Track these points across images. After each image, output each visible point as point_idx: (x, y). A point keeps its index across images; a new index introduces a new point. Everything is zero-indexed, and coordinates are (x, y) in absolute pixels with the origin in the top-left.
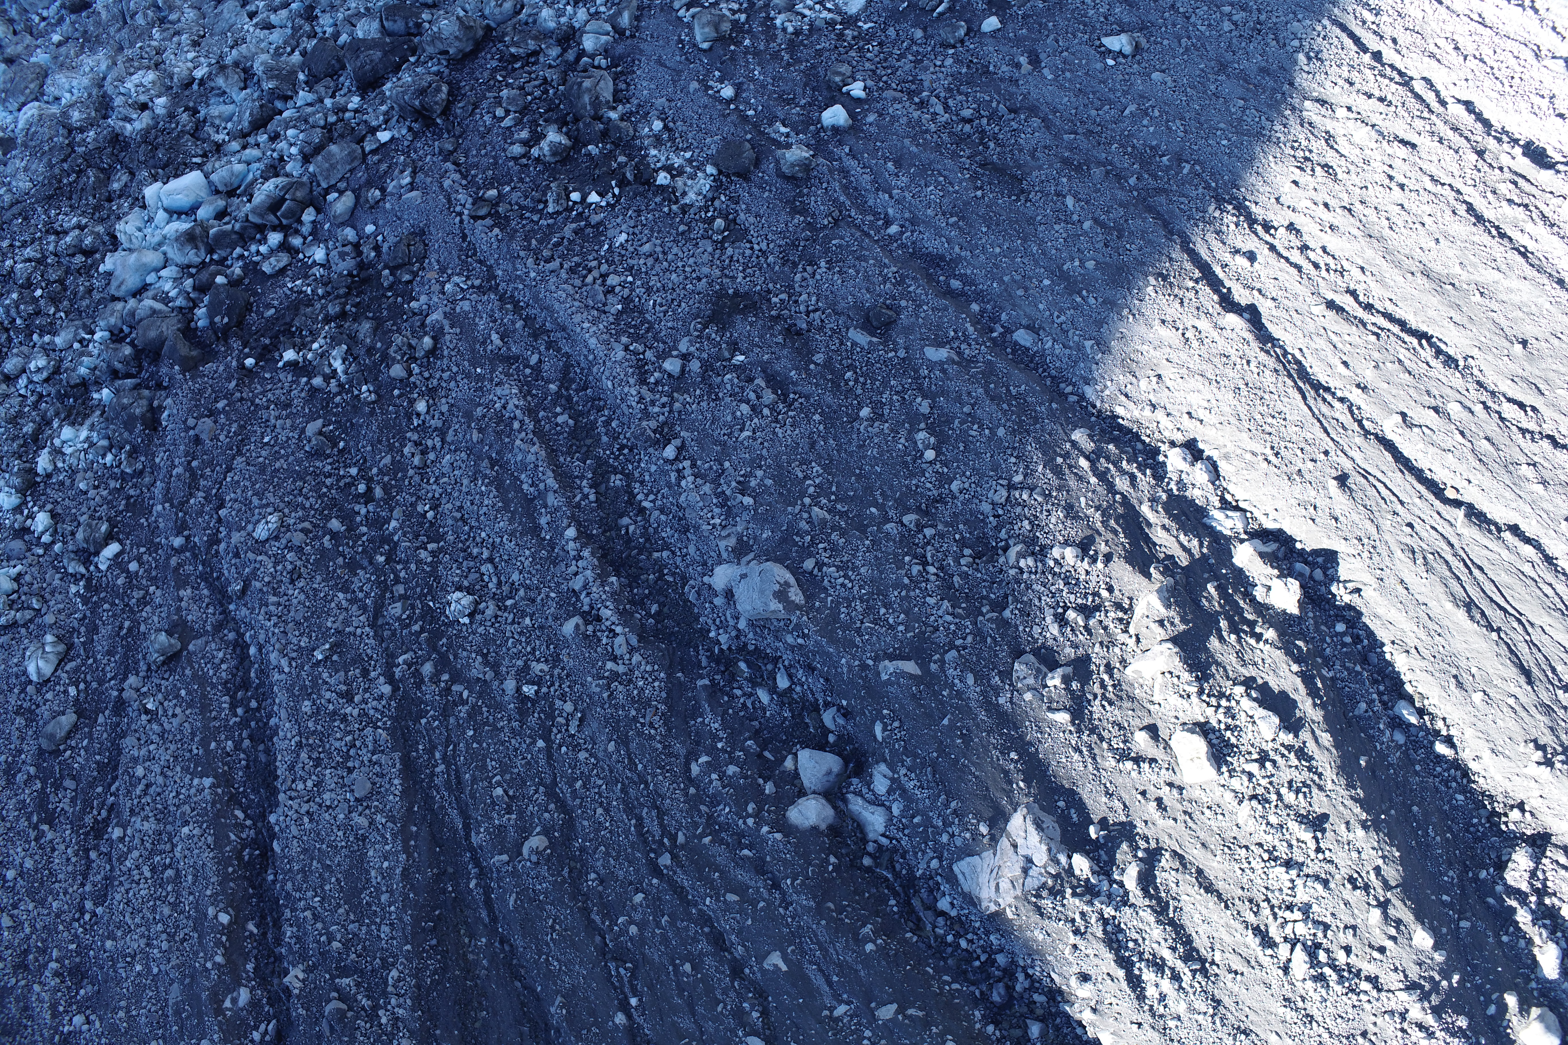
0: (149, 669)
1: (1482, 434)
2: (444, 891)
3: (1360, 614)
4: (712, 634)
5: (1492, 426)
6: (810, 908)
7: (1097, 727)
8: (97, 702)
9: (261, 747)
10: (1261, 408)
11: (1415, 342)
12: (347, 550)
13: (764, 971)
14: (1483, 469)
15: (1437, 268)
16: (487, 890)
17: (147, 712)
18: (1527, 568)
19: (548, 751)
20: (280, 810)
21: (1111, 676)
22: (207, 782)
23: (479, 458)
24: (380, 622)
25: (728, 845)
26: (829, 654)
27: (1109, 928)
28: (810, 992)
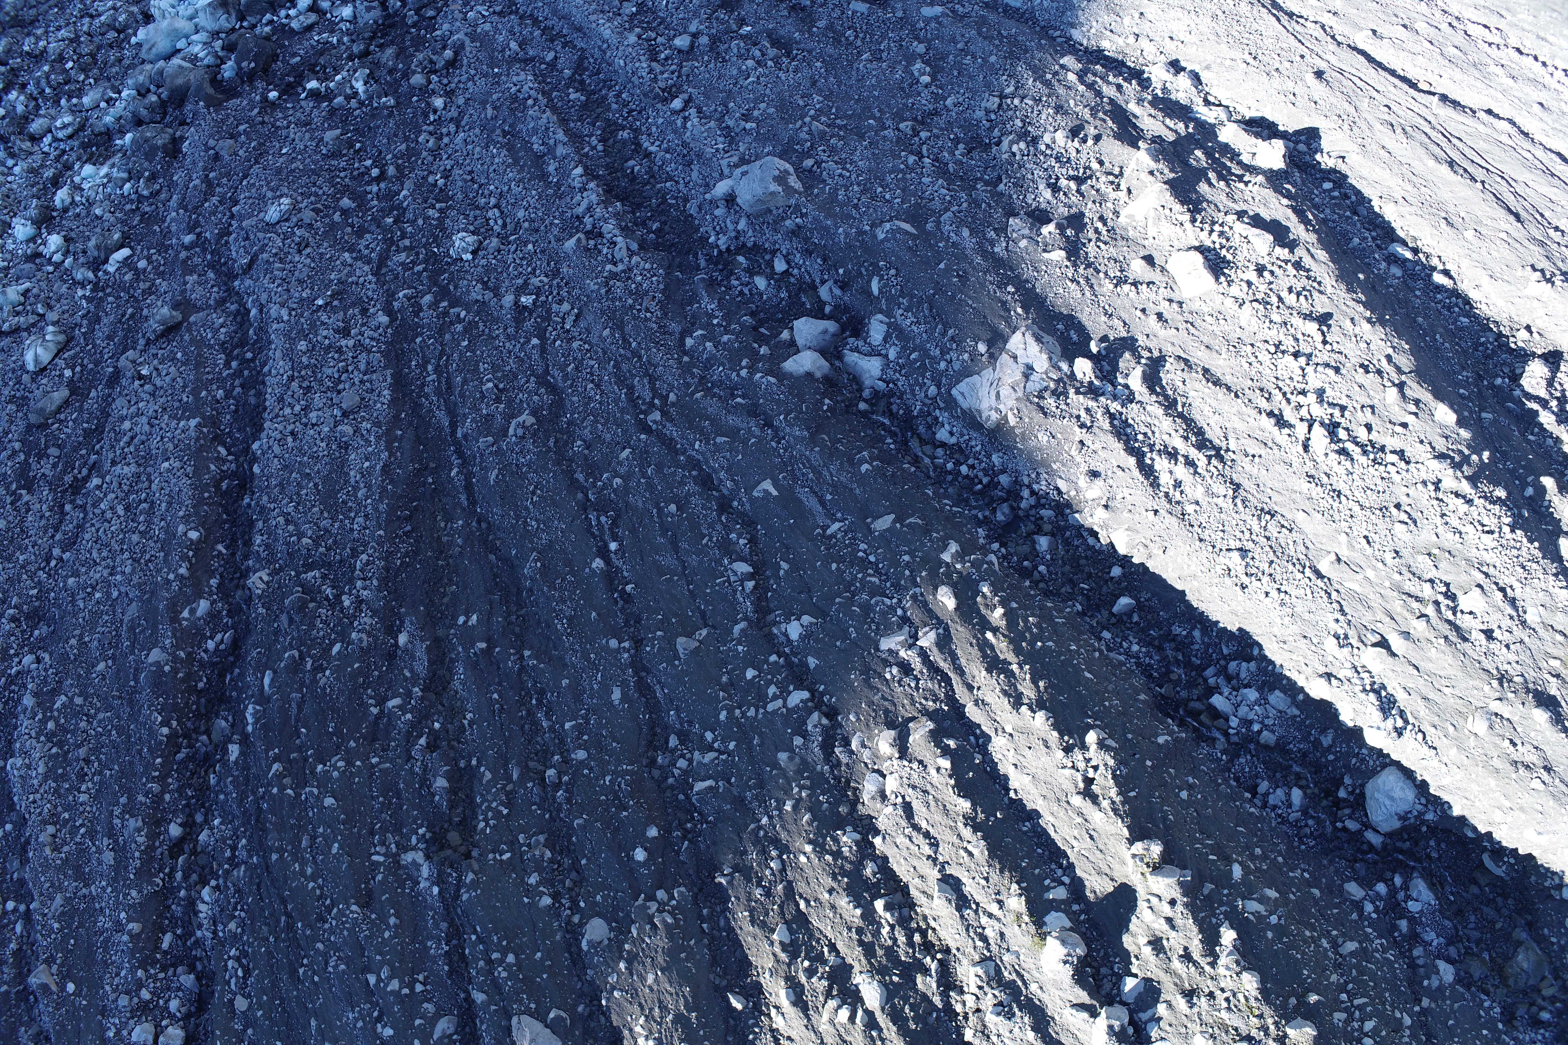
0: (148, 342)
1: (1449, 44)
2: (424, 484)
4: (712, 239)
5: (1458, 39)
6: (804, 438)
7: (1093, 263)
8: (91, 381)
9: (252, 392)
10: (1238, 28)
12: (356, 220)
13: (752, 500)
14: (1453, 67)
16: (469, 476)
17: (141, 377)
18: (1504, 138)
19: (542, 347)
20: (264, 435)
21: (1105, 225)
22: (193, 423)
23: (493, 131)
24: (383, 271)
25: (720, 397)
26: (826, 229)
27: (1116, 422)
28: (801, 513)
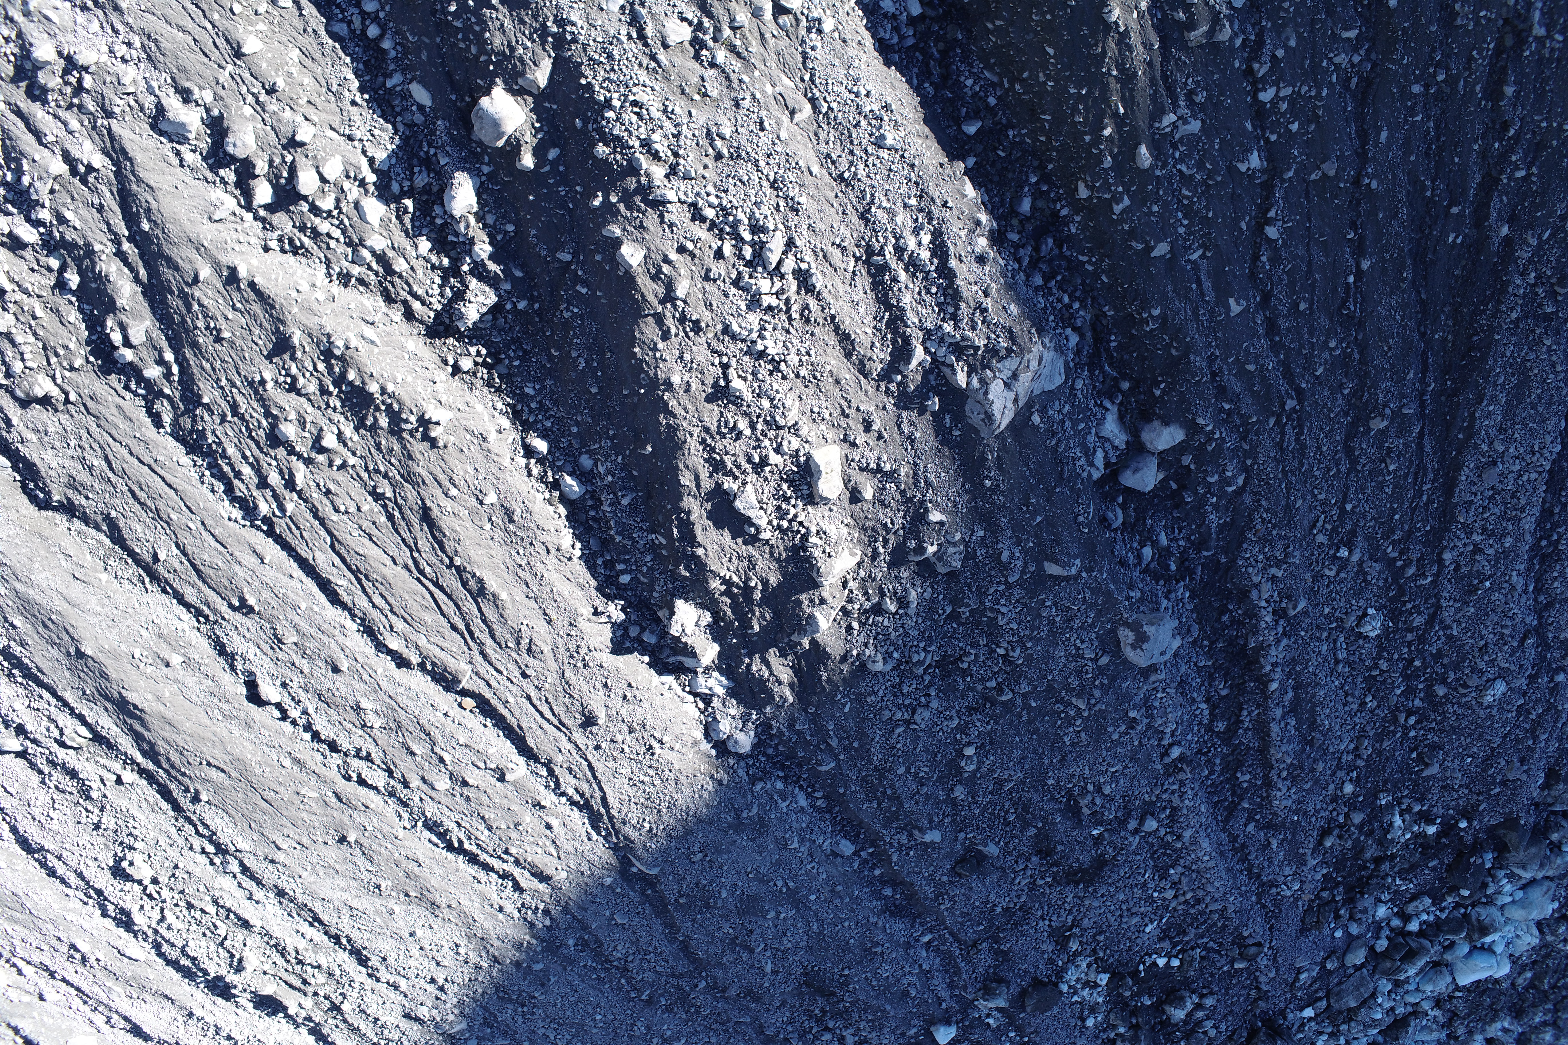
1: (419, 759)
2: (1454, 381)
3: (599, 589)
4: (1188, 594)
5: (404, 765)
6: (1193, 353)
7: (903, 503)
10: (652, 790)
11: (467, 846)
12: (1438, 671)
13: (1247, 298)
14: (427, 727)
15: (418, 910)
16: (1423, 381)
18: (399, 625)
19: (1345, 499)
21: (875, 549)
24: (1434, 609)
25: (1238, 414)
27: (951, 310)
28: (1217, 277)
